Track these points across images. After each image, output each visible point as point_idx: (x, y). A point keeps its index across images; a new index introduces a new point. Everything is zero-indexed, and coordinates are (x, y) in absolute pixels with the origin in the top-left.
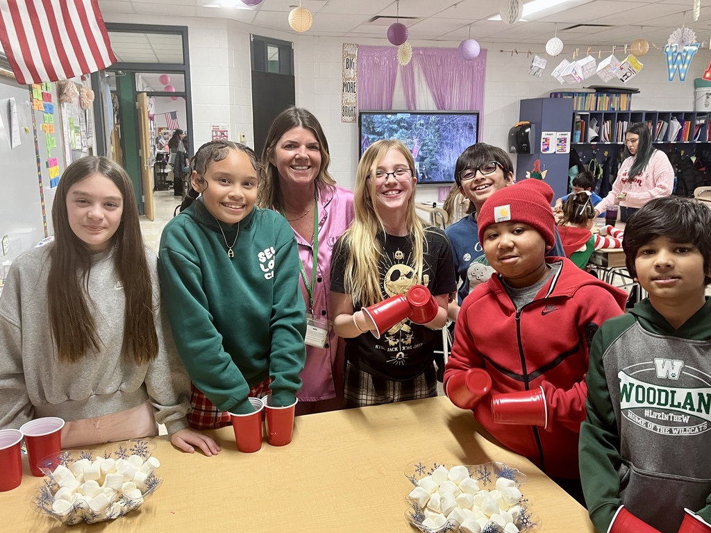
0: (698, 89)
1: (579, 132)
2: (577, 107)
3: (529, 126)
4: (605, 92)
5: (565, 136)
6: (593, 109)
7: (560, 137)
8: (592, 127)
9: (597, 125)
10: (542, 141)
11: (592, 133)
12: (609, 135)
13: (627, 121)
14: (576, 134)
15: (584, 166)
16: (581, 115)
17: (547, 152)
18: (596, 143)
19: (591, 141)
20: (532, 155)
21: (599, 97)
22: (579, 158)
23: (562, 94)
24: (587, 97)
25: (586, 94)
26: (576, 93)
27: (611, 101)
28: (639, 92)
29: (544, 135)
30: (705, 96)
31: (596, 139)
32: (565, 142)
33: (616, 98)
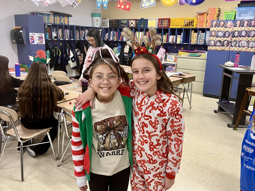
0: (93, 18)
1: (48, 34)
2: (45, 21)
3: (22, 29)
4: (58, 15)
5: (42, 36)
6: (53, 22)
7: (39, 36)
8: (53, 31)
9: (56, 31)
10: (30, 37)
11: (54, 35)
12: (61, 36)
13: (68, 29)
14: (46, 35)
15: (52, 50)
16: (47, 25)
17: (34, 44)
18: (56, 39)
19: (54, 38)
20: (26, 45)
21: (55, 17)
22: (49, 46)
23: (37, 13)
24: (50, 17)
25: (49, 15)
26: (44, 14)
27: (60, 19)
28: (72, 16)
29: (31, 34)
30: (96, 21)
31: (56, 37)
32: (42, 38)
33: (62, 18)
